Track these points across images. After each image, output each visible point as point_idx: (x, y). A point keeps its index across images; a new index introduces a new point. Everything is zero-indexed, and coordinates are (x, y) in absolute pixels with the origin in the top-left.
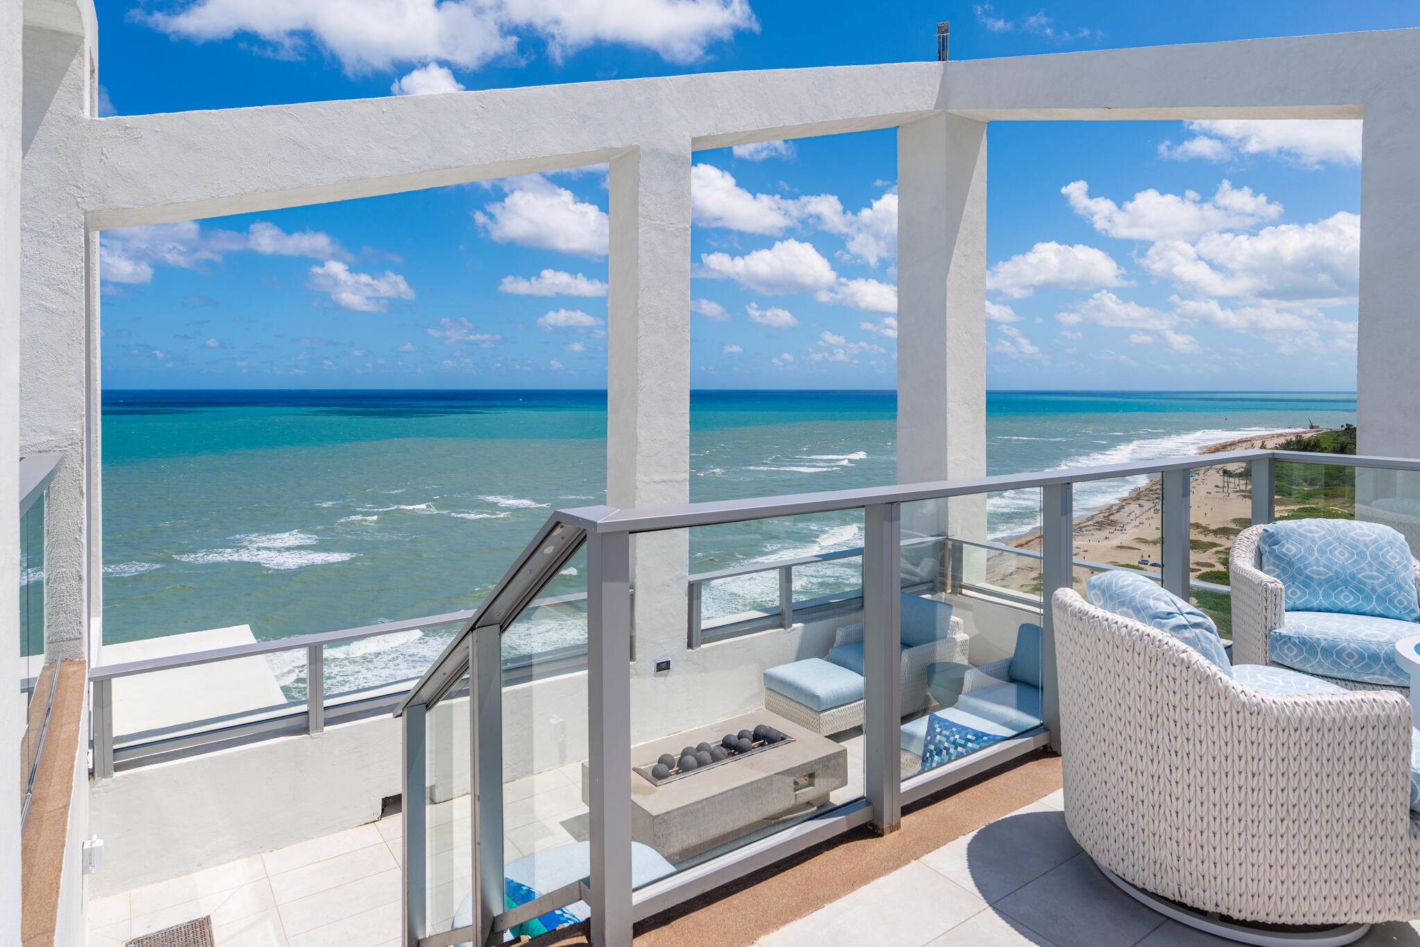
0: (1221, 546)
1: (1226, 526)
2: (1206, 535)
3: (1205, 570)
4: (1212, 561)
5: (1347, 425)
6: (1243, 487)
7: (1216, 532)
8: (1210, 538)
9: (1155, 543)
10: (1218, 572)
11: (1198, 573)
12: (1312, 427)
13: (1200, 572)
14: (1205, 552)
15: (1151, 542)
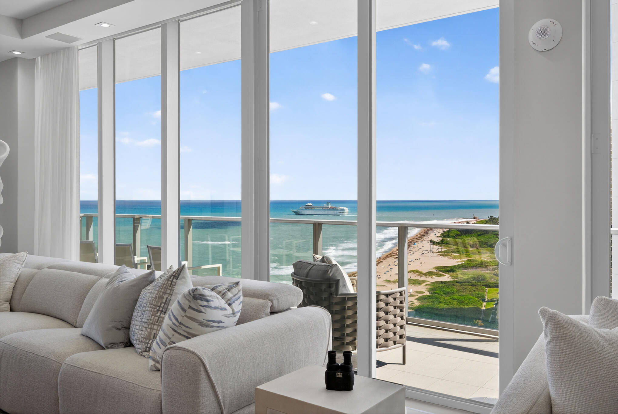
0: (428, 281)
1: (431, 270)
2: (421, 276)
3: (420, 295)
4: (424, 290)
5: (491, 216)
6: (440, 250)
7: (425, 274)
8: (423, 278)
9: (394, 282)
10: (427, 295)
11: (417, 297)
12: (474, 218)
13: (418, 297)
14: (420, 285)
15: (392, 282)
